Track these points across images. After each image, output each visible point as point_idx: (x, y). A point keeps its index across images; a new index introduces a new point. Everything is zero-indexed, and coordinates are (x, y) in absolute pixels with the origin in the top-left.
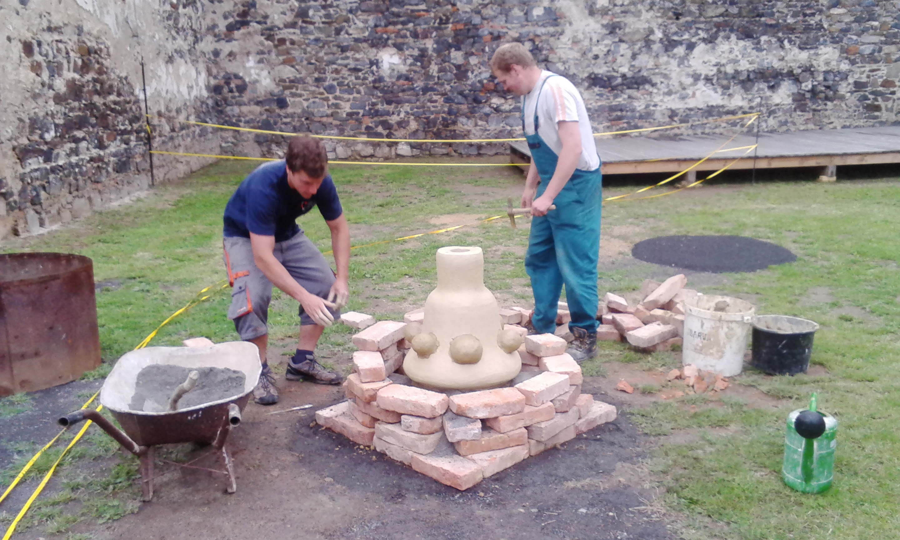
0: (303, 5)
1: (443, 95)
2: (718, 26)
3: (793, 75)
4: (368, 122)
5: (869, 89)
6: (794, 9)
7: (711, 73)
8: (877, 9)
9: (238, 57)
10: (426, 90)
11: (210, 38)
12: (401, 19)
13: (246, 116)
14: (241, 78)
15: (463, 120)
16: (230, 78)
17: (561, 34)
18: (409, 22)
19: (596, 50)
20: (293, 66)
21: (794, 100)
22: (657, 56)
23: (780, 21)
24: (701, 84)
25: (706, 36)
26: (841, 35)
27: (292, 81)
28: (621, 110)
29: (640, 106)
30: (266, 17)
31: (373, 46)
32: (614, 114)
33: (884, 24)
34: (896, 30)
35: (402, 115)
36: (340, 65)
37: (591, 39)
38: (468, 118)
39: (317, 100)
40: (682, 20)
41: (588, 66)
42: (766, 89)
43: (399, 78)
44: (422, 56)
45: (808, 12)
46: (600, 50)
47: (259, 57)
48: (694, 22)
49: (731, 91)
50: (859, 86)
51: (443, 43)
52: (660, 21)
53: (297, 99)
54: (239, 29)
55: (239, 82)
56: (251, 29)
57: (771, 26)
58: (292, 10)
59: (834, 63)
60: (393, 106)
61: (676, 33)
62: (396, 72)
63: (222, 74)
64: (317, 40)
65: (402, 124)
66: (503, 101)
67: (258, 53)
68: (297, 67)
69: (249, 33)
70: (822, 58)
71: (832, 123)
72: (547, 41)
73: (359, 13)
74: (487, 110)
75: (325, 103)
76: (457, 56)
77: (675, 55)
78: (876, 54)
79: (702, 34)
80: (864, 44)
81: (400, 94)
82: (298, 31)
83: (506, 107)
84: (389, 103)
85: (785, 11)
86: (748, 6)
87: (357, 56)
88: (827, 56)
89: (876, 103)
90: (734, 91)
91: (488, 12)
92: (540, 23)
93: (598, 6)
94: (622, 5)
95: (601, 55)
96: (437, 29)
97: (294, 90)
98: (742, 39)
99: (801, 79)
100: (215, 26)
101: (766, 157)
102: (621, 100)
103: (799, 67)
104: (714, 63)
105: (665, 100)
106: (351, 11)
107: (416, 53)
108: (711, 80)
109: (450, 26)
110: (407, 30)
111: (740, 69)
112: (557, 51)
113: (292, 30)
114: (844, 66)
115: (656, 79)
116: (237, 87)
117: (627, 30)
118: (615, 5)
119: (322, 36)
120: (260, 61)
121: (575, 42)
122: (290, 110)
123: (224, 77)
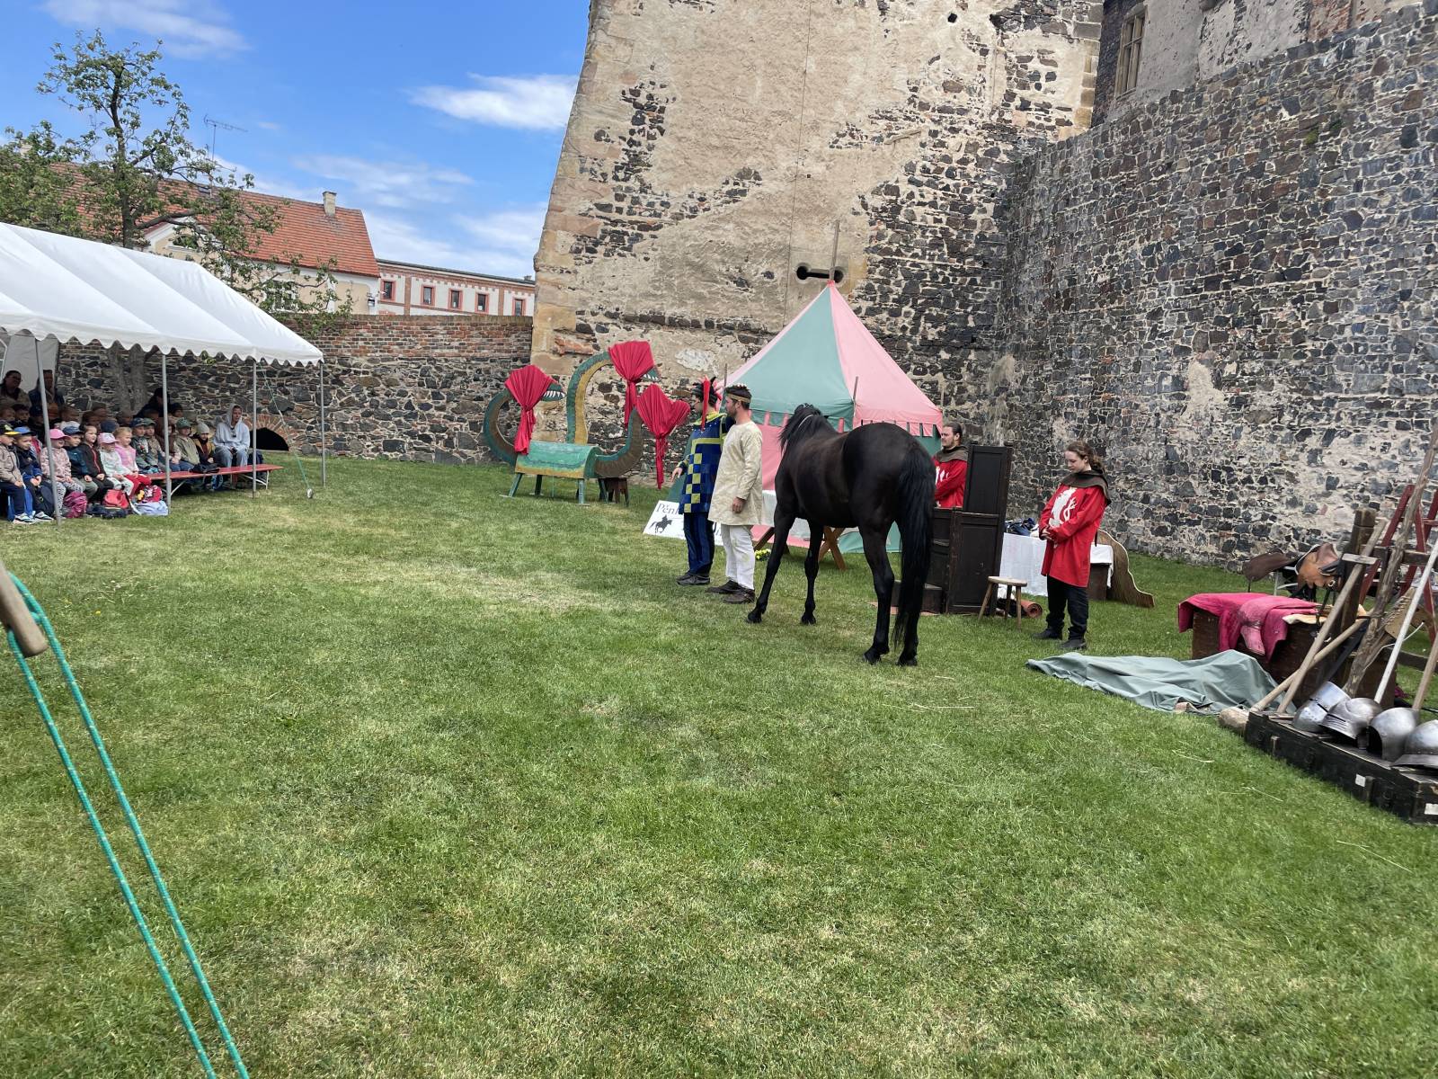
0: (1026, 373)
2: (1372, 408)
4: (1040, 491)
7: (1354, 480)
12: (1073, 388)
17: (1184, 410)
18: (1078, 390)
19: (1215, 433)
22: (1283, 446)
24: (1336, 495)
25: (1350, 422)
28: (1231, 517)
29: (1255, 515)
31: (1053, 414)
32: (1224, 521)
36: (1034, 432)
37: (1212, 418)
39: (1020, 464)
40: (1323, 396)
41: (1206, 453)
44: (1080, 427)
46: (1220, 432)
48: (1337, 400)
51: (1094, 415)
52: (1294, 396)
66: (1127, 485)
68: (1016, 432)
72: (1170, 418)
73: (1051, 381)
76: (1102, 430)
77: (1305, 446)
79: (1346, 419)
87: (1044, 424)
92: (1168, 396)
93: (1225, 375)
94: (1252, 374)
95: (1221, 439)
98: (1407, 430)
102: (1235, 503)
104: (1357, 463)
105: (1288, 513)
107: (1076, 423)
108: (1353, 491)
109: (1102, 395)
110: (1075, 399)
112: (1177, 430)
115: (1280, 480)
117: (1252, 408)
118: (1244, 374)
119: (1031, 403)
121: (1197, 420)
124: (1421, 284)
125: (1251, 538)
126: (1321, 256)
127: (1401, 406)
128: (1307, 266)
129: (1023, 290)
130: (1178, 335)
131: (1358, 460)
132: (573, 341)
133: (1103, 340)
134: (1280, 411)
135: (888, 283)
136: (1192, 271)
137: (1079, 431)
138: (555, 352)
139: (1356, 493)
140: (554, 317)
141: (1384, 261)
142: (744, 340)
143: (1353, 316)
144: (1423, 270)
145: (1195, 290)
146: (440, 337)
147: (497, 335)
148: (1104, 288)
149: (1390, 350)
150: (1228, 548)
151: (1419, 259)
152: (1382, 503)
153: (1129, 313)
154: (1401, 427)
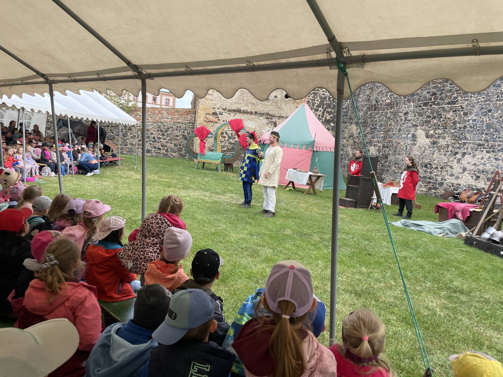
17: (416, 145)
22: (449, 157)
29: (439, 179)
31: (369, 145)
37: (425, 148)
41: (423, 159)
46: (427, 152)
52: (452, 141)
61: (458, 148)
62: (372, 154)
83: (396, 171)
91: (396, 135)
92: (410, 140)
93: (430, 134)
94: (439, 134)
98: (489, 153)
102: (432, 175)
105: (449, 178)
106: (367, 133)
107: (378, 148)
112: (413, 151)
117: (439, 145)
118: (436, 134)
121: (420, 148)
124: (495, 107)
125: (437, 186)
126: (462, 97)
127: (488, 146)
128: (458, 101)
129: (359, 104)
130: (414, 121)
131: (473, 162)
132: (211, 118)
133: (388, 121)
134: (448, 146)
135: (314, 100)
136: (419, 100)
137: (379, 151)
138: (205, 121)
139: (472, 172)
140: (205, 109)
141: (483, 100)
142: (267, 118)
143: (472, 117)
144: (496, 103)
145: (420, 106)
146: (164, 115)
147: (184, 115)
148: (388, 104)
149: (484, 128)
150: (430, 189)
151: (495, 100)
152: (481, 176)
153: (397, 113)
154: (487, 152)
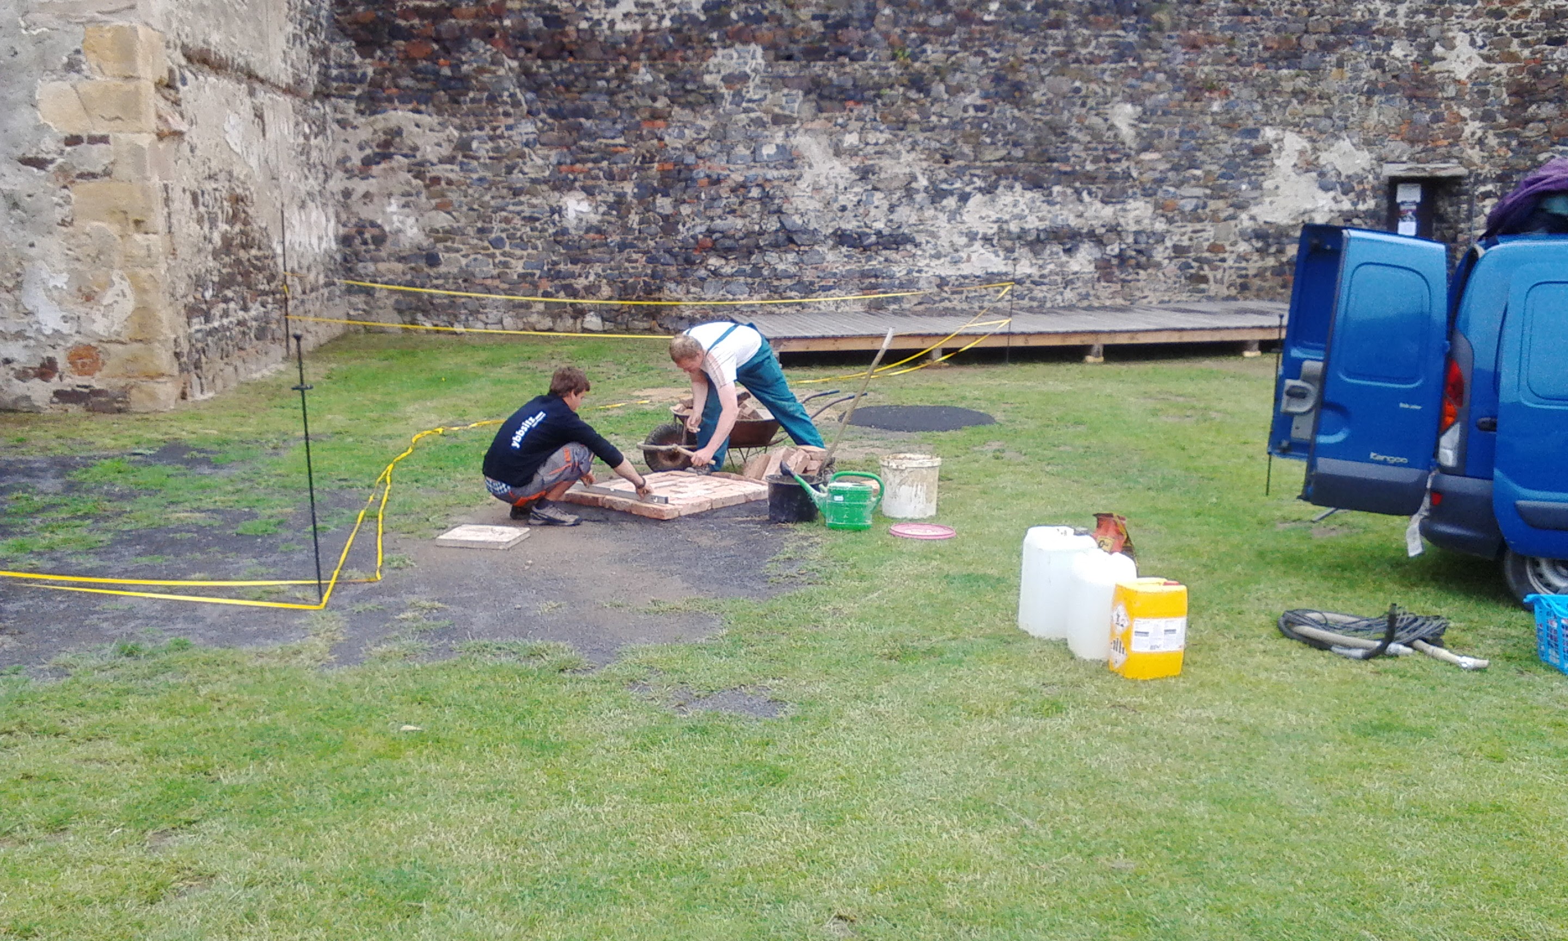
0: (464, 135)
1: (645, 253)
2: (999, 173)
3: (1095, 236)
4: (546, 285)
5: (1192, 254)
6: (1095, 153)
7: (992, 231)
8: (1198, 154)
9: (376, 199)
10: (622, 246)
11: (340, 174)
12: (592, 156)
13: (384, 275)
14: (379, 226)
15: (672, 286)
16: (364, 227)
17: (799, 179)
18: (604, 159)
19: (842, 200)
20: (449, 213)
21: (1096, 267)
22: (921, 208)
23: (1077, 168)
24: (977, 245)
25: (983, 185)
26: (1155, 186)
27: (446, 232)
28: (876, 277)
29: (899, 271)
30: (415, 149)
31: (555, 188)
32: (867, 281)
33: (1208, 173)
34: (1224, 181)
35: (592, 278)
36: (510, 212)
37: (837, 186)
38: (678, 283)
39: (479, 257)
40: (953, 164)
41: (833, 220)
42: (1061, 253)
43: (588, 230)
44: (619, 203)
45: (1112, 156)
46: (848, 199)
47: (403, 200)
48: (967, 167)
49: (1016, 255)
50: (1179, 250)
51: (646, 187)
52: (925, 164)
53: (453, 255)
54: (378, 163)
55: (376, 231)
56: (394, 164)
57: (1066, 173)
58: (450, 141)
59: (1147, 221)
60: (579, 266)
61: (945, 181)
62: (584, 223)
63: (354, 220)
64: (481, 180)
65: (591, 290)
66: (723, 262)
67: (403, 195)
68: (454, 213)
69: (392, 169)
70: (1131, 215)
71: (1145, 297)
72: (780, 188)
73: (538, 146)
74: (702, 273)
75: (491, 261)
76: (664, 204)
77: (944, 207)
78: (1200, 211)
79: (979, 183)
80: (1183, 198)
81: (590, 251)
82: (457, 168)
83: (727, 270)
84: (574, 262)
85: (1083, 155)
86: (1036, 147)
87: (534, 201)
88: (1137, 212)
89: (1202, 273)
90: (1020, 254)
91: (705, 149)
92: (772, 165)
93: (845, 145)
94: (876, 144)
95: (850, 206)
96: (638, 169)
97: (449, 244)
98: (1030, 189)
99: (1105, 241)
100: (346, 158)
101: (1023, 334)
102: (876, 263)
103: (1103, 226)
104: (994, 218)
105: (932, 264)
106: (527, 144)
107: (611, 198)
108: (991, 240)
109: (656, 165)
110: (600, 169)
111: (1027, 226)
112: (793, 200)
113: (448, 167)
114: (1160, 226)
115: (921, 238)
116: (373, 237)
117: (883, 176)
118: (867, 144)
119: (489, 175)
120: (406, 205)
121: (817, 189)
122: (442, 269)
123: (356, 225)
130: (775, 103)
131: (994, 215)
134: (913, 178)
137: (618, 207)
143: (975, 98)
154: (1026, 188)
